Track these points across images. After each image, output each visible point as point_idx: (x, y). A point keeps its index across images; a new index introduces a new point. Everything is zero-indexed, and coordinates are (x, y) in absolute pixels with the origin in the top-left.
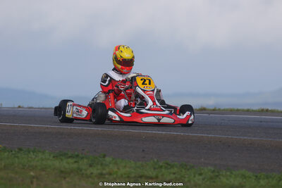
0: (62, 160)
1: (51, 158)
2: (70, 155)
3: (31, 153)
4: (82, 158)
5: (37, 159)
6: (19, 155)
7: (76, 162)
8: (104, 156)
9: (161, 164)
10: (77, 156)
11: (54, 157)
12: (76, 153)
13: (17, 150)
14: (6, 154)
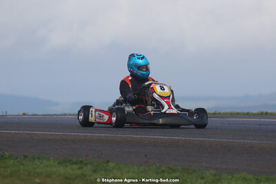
0: (66, 166)
2: (74, 161)
3: (37, 160)
4: (86, 164)
5: (42, 166)
6: (24, 162)
7: (80, 168)
8: (108, 162)
9: (163, 169)
10: (81, 162)
11: (58, 163)
12: (80, 159)
13: (22, 157)
14: (12, 162)
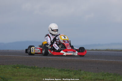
0: (62, 72)
1: (58, 71)
2: (66, 70)
3: (49, 69)
4: (71, 71)
5: (51, 72)
6: (44, 70)
7: (68, 73)
8: (81, 70)
9: (105, 74)
10: (69, 70)
11: (59, 71)
12: (68, 69)
13: (43, 68)
14: (38, 70)
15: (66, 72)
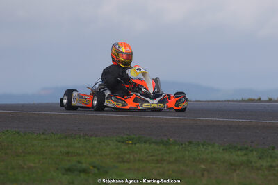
1: (221, 151)
2: (239, 148)
4: (252, 151)
5: (206, 152)
6: (189, 148)
7: (245, 155)
10: (247, 148)
11: (223, 150)
12: (245, 146)
13: (187, 143)
14: (176, 147)
15: (239, 153)
